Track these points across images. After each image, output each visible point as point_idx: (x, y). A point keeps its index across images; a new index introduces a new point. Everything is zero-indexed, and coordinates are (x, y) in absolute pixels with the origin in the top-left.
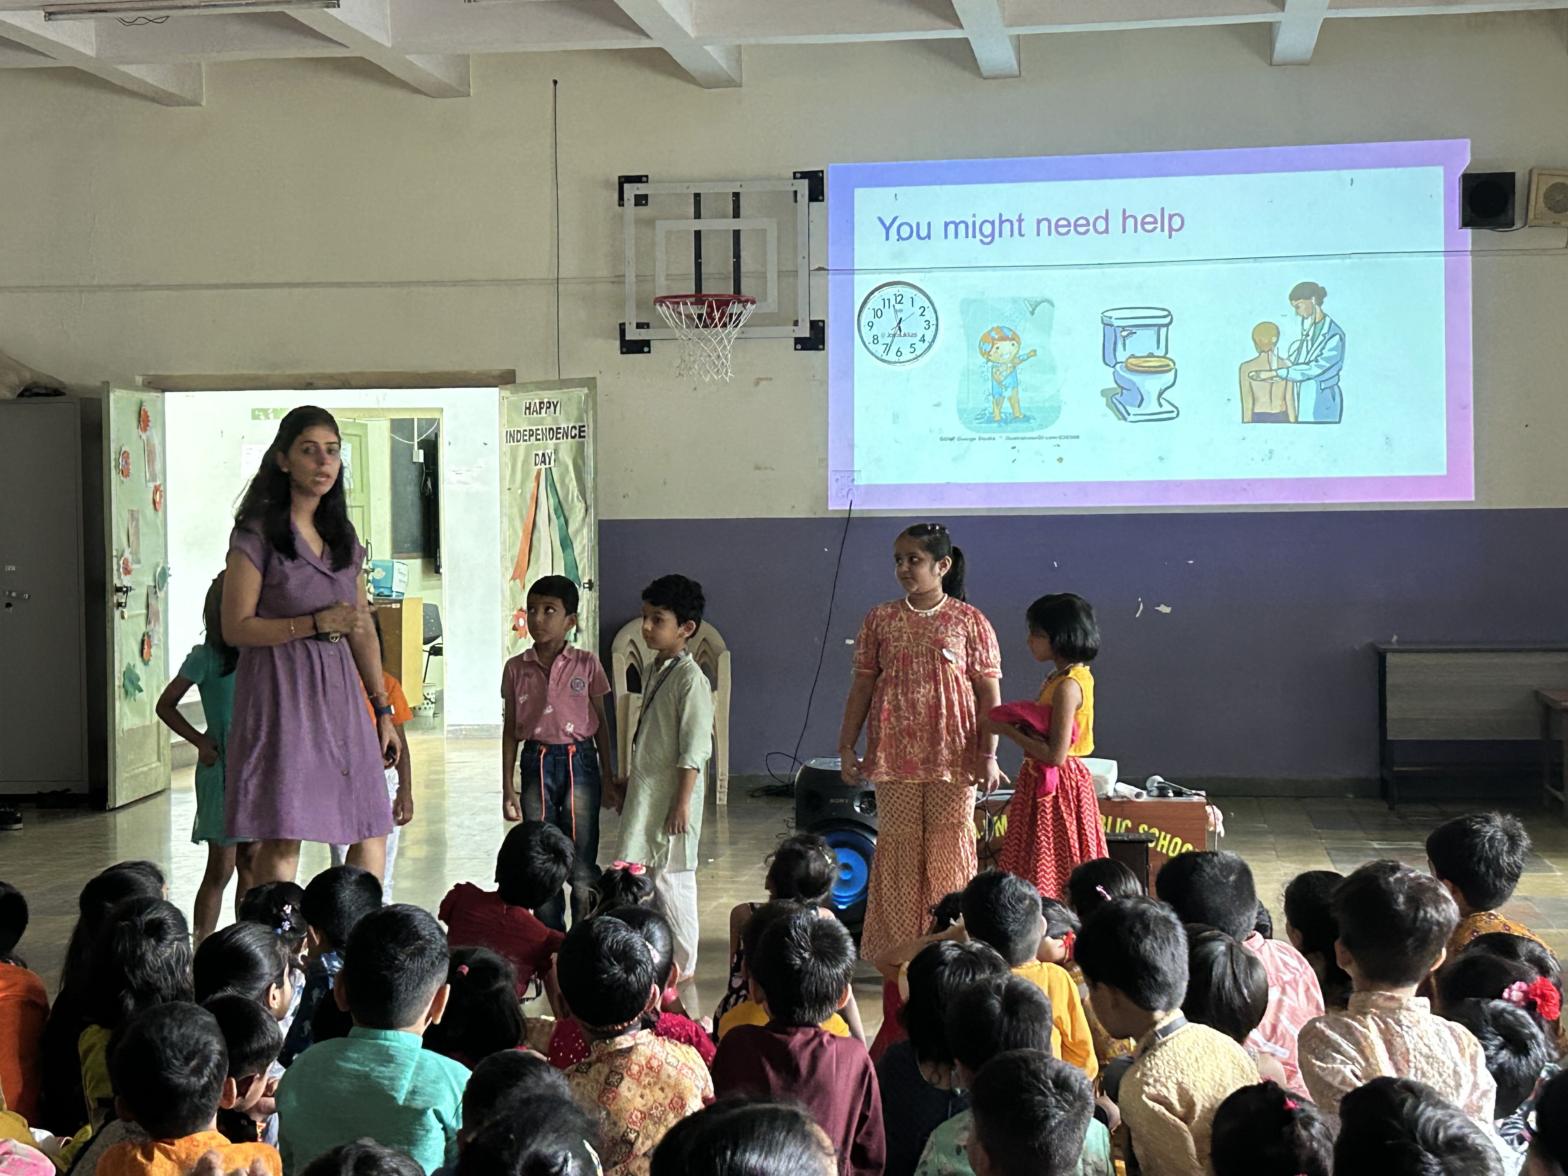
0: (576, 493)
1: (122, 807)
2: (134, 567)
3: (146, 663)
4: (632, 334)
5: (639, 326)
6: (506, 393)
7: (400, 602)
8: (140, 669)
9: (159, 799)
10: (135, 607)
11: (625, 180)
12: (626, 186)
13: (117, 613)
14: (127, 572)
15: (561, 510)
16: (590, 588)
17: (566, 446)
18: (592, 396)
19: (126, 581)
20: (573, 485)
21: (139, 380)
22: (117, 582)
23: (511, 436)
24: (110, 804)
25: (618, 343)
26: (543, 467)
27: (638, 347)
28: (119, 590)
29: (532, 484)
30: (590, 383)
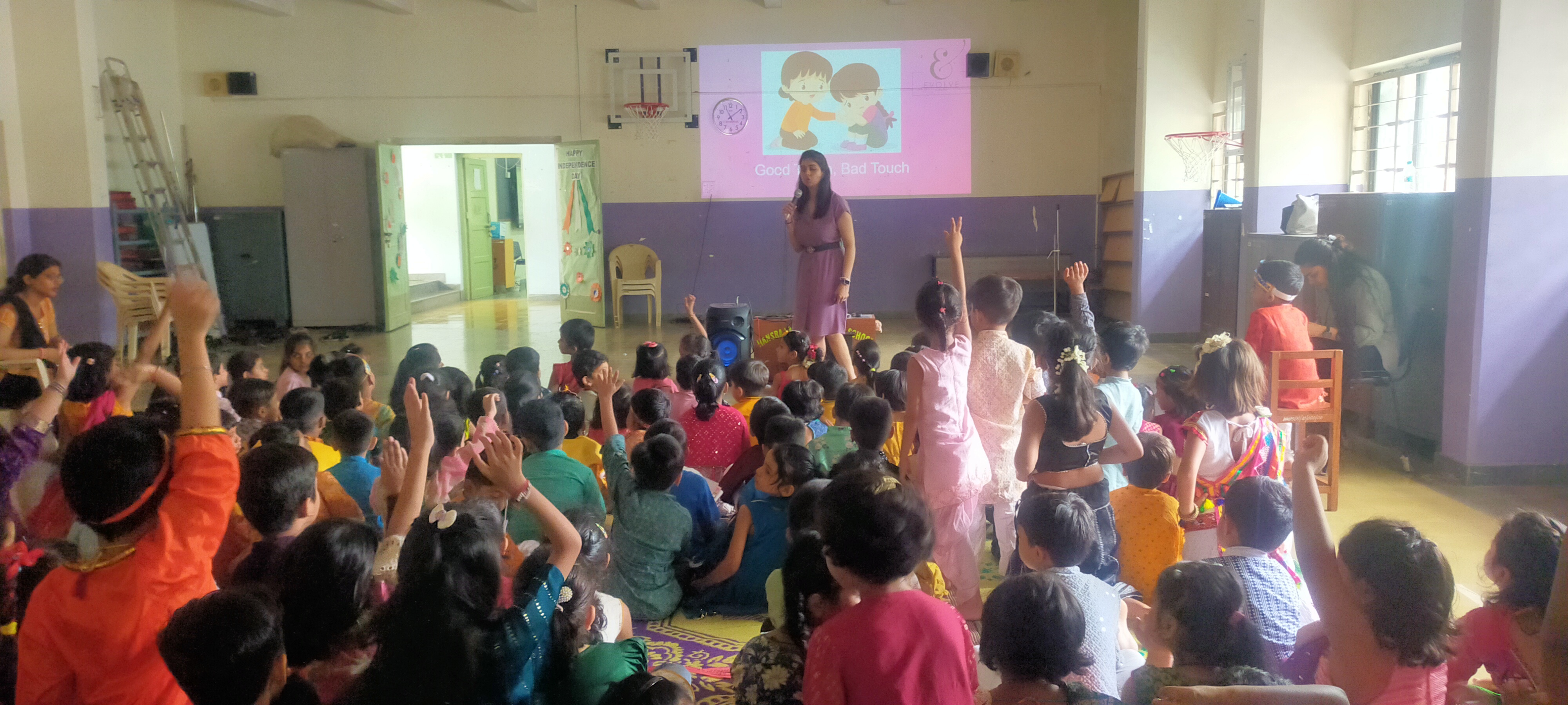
0: (591, 191)
1: (392, 331)
2: (392, 224)
3: (399, 267)
4: (614, 120)
5: (617, 117)
6: (557, 147)
7: (504, 240)
8: (397, 270)
9: (407, 327)
10: (393, 243)
11: (608, 51)
12: (610, 54)
13: (386, 245)
14: (390, 226)
15: (584, 199)
16: (599, 233)
17: (586, 171)
18: (597, 149)
19: (389, 231)
20: (590, 188)
21: (389, 140)
22: (385, 231)
23: (560, 166)
24: (387, 329)
25: (606, 125)
26: (576, 179)
27: (616, 126)
28: (386, 234)
29: (571, 188)
30: (596, 142)
